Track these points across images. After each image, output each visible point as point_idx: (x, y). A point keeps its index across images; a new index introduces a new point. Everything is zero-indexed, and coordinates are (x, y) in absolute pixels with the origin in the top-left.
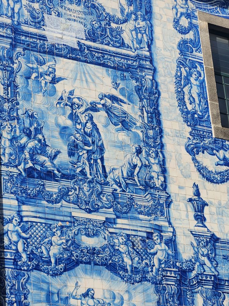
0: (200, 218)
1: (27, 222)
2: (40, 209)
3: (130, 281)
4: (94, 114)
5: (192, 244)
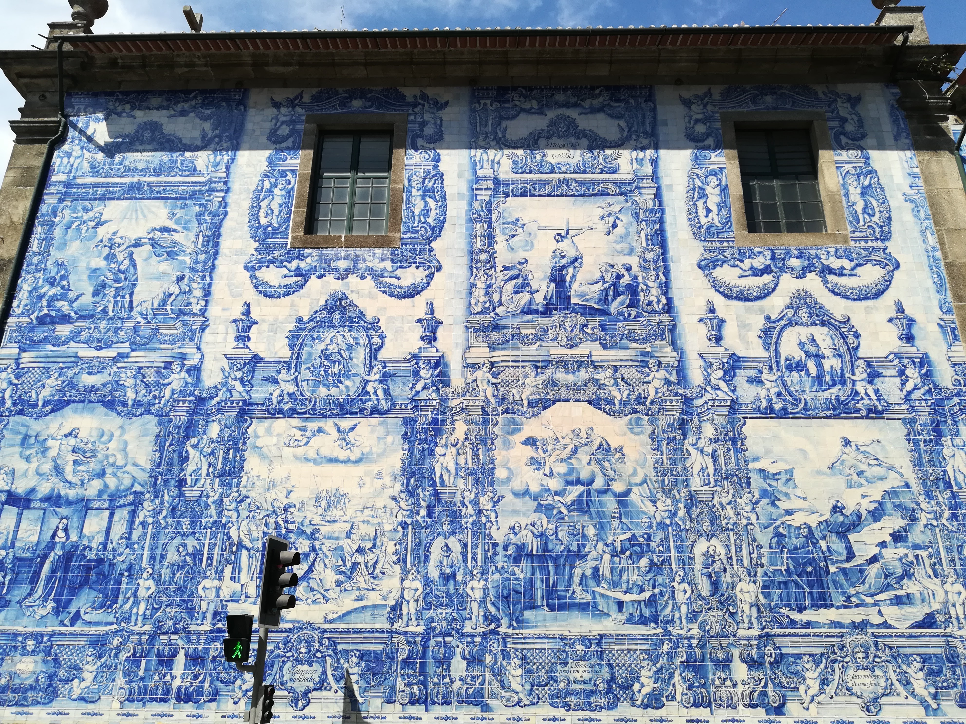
0: (243, 339)
3: (129, 415)
4: (136, 250)
5: (222, 368)
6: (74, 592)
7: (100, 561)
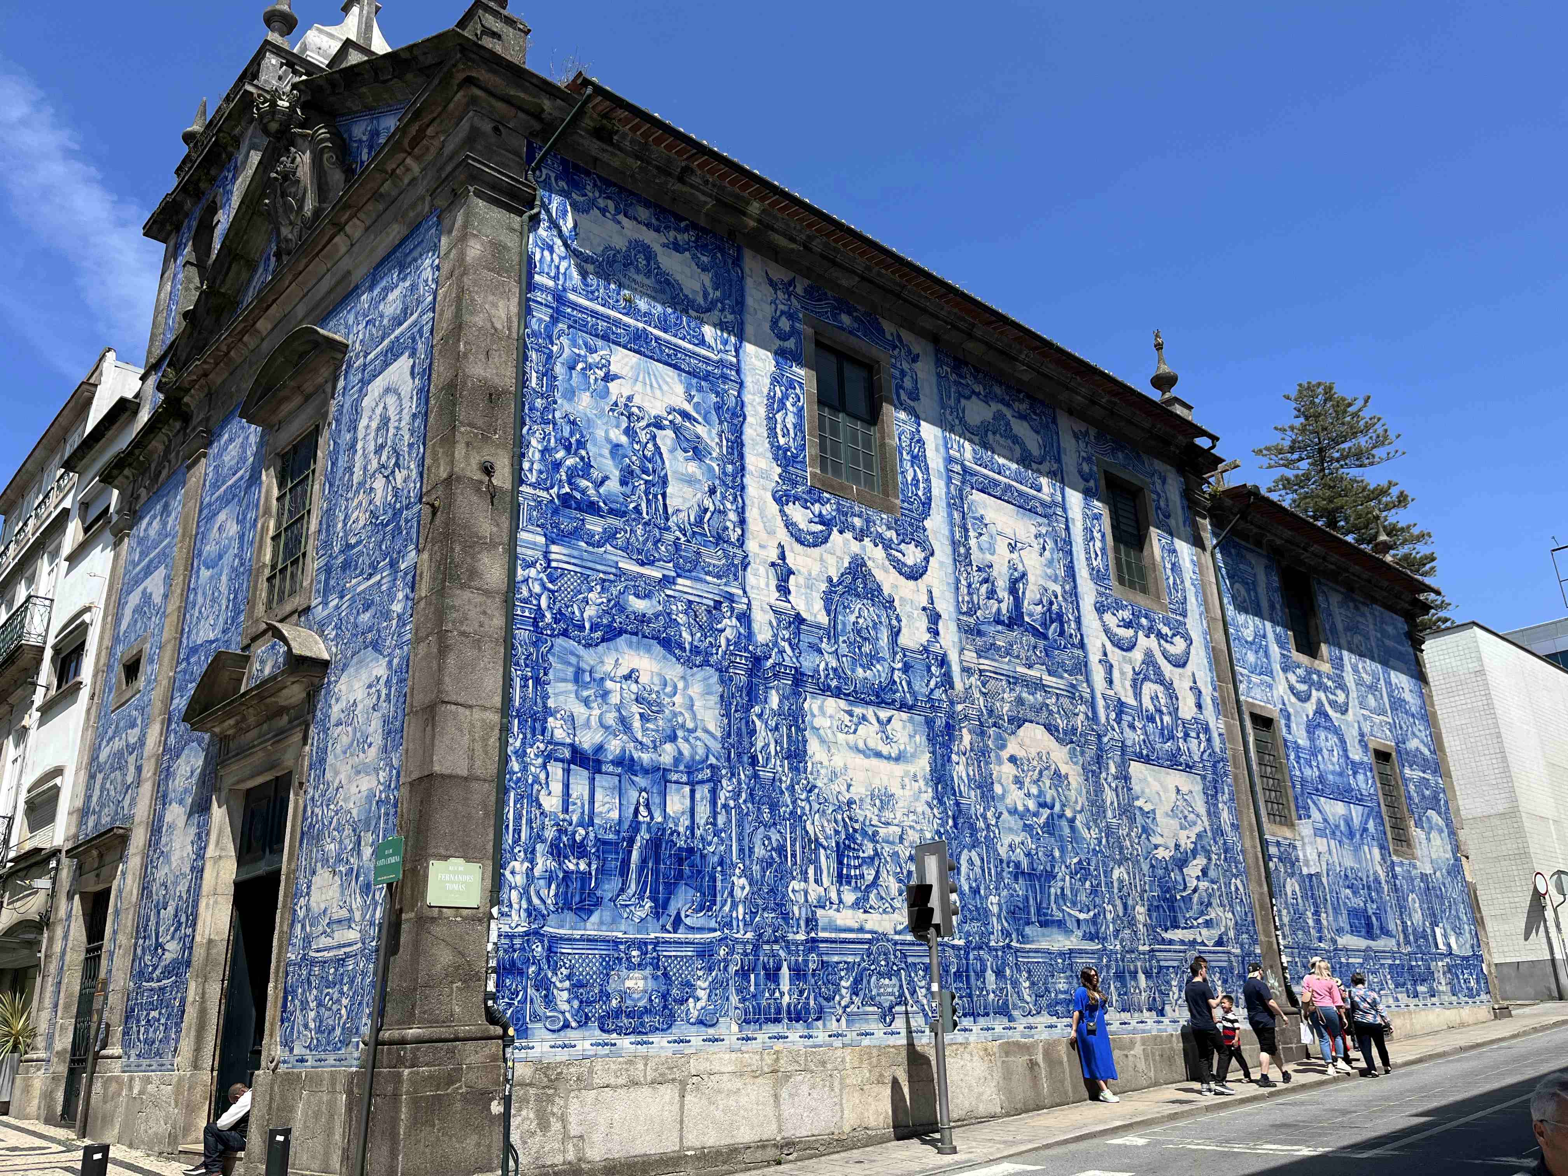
0: (784, 590)
1: (556, 568)
2: (575, 553)
3: (688, 663)
4: (658, 433)
5: (770, 623)
6: (671, 889)
7: (691, 851)
